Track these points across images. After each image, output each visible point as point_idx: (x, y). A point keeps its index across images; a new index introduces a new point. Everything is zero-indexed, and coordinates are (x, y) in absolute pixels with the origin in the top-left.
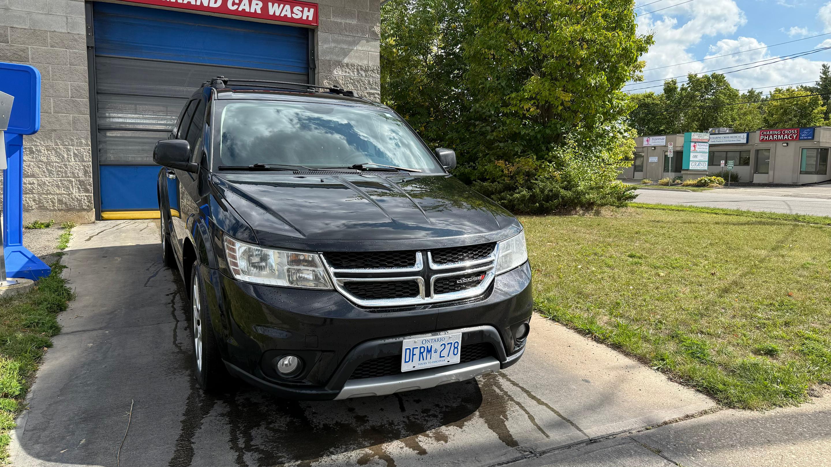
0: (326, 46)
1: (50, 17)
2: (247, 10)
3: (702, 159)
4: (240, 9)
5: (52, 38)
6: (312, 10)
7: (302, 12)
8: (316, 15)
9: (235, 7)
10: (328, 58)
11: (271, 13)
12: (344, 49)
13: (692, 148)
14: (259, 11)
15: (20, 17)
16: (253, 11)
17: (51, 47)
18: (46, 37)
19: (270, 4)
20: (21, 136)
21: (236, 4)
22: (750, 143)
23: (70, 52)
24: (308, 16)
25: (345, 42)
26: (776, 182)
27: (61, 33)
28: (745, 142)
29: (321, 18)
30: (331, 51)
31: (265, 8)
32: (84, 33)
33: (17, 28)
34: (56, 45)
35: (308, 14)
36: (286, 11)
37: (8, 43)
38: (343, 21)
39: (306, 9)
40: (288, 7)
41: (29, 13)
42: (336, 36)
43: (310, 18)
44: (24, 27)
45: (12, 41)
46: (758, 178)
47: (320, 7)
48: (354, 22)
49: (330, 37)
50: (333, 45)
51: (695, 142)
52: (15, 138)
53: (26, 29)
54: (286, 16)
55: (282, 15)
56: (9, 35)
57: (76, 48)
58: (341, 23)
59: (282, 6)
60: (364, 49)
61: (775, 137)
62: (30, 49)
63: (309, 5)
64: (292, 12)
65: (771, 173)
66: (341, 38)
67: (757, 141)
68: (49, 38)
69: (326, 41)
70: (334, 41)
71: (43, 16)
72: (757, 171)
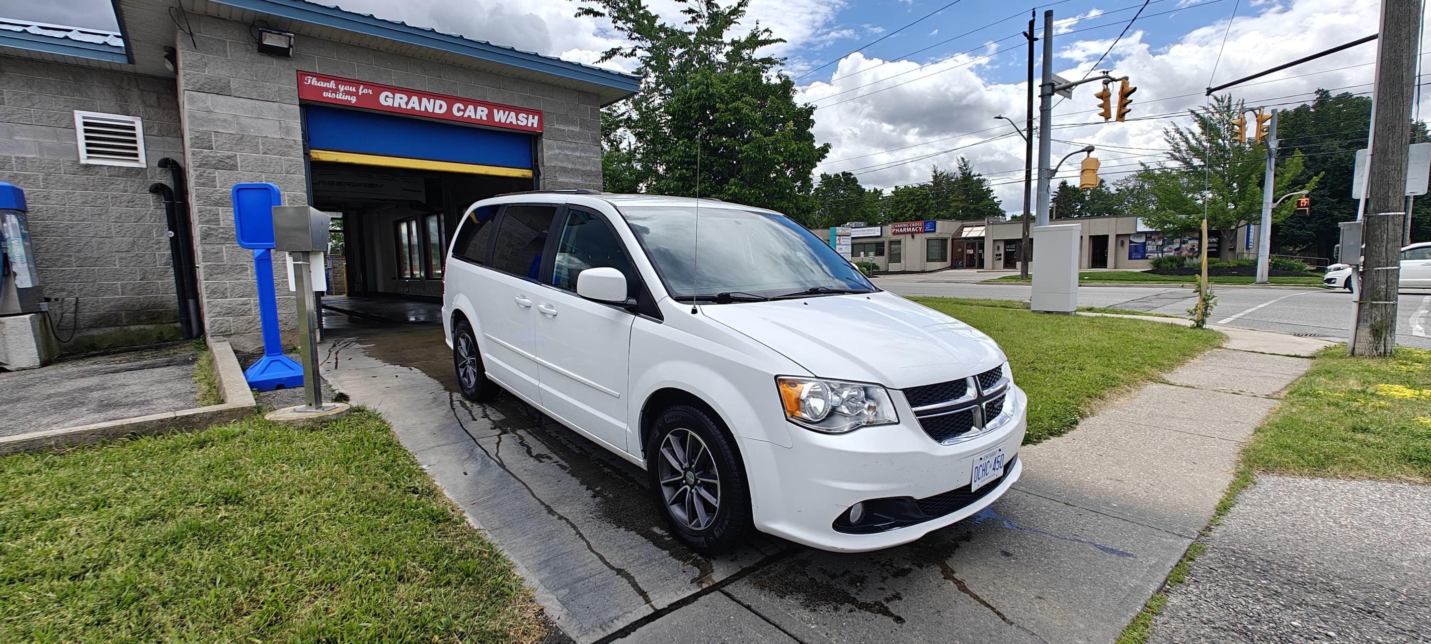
0: (550, 152)
1: (260, 121)
2: (473, 117)
3: (846, 251)
4: (466, 116)
5: (263, 144)
6: (536, 117)
7: (527, 119)
8: (540, 122)
9: (461, 113)
10: (553, 164)
11: (497, 120)
12: (567, 155)
13: (838, 242)
14: (485, 118)
15: (225, 121)
16: (478, 117)
17: (264, 153)
18: (258, 143)
19: (495, 111)
20: (269, 250)
21: (462, 110)
22: (883, 235)
23: (285, 160)
24: (533, 124)
25: (568, 148)
26: (907, 270)
27: (274, 138)
28: (879, 234)
29: (546, 125)
30: (556, 157)
31: (490, 115)
32: (300, 139)
33: (223, 133)
34: (268, 152)
35: (533, 121)
36: (512, 118)
37: (212, 149)
38: (566, 129)
39: (531, 116)
40: (513, 114)
41: (235, 116)
42: (560, 143)
43: (535, 126)
44: (231, 132)
45: (216, 147)
46: (893, 267)
47: (545, 114)
48: (577, 129)
49: (555, 144)
50: (557, 151)
51: (840, 236)
52: (263, 253)
53: (232, 134)
54: (511, 122)
55: (508, 122)
56: (213, 141)
57: (292, 156)
58: (564, 130)
59: (507, 113)
60: (587, 155)
61: (905, 230)
62: (238, 157)
63: (534, 112)
64: (517, 119)
65: (903, 261)
66: (564, 144)
67: (890, 234)
68: (260, 144)
69: (550, 148)
70: (558, 148)
71: (252, 120)
72: (891, 260)
